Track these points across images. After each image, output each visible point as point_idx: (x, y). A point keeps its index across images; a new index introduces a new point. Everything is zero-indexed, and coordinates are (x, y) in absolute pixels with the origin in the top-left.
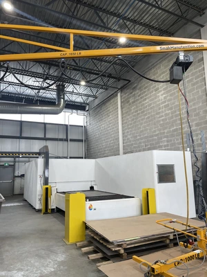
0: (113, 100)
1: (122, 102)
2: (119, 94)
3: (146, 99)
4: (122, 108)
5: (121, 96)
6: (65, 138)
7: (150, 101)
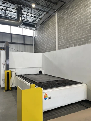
0: (52, 18)
1: (58, 19)
2: (56, 14)
3: (76, 14)
4: (58, 23)
5: (58, 15)
6: (23, 43)
7: (80, 14)
